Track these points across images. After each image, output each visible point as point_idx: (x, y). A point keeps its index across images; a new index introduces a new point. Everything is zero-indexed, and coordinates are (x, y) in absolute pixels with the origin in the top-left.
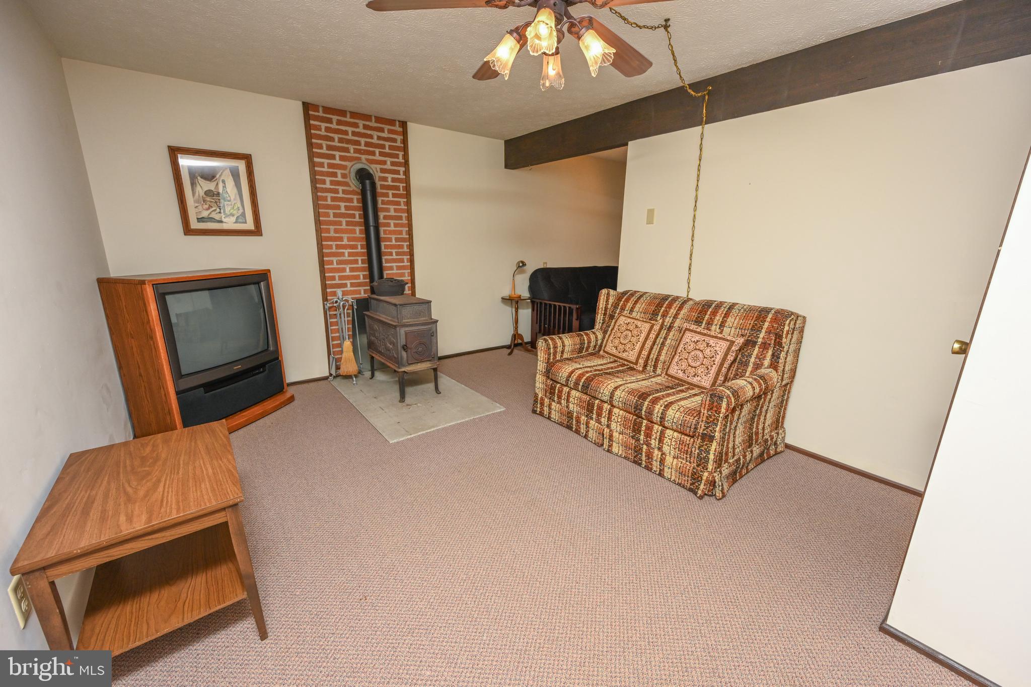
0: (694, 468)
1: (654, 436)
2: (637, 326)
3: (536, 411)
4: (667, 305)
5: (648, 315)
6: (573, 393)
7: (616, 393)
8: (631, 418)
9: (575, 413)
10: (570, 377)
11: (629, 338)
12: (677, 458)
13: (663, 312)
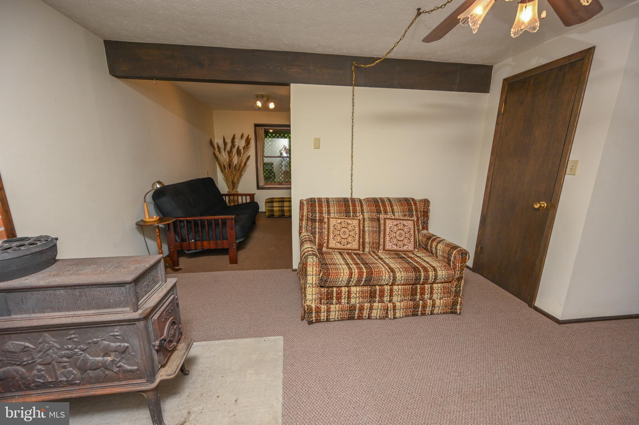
0: (453, 299)
1: (427, 292)
2: (348, 223)
3: (312, 321)
4: (352, 204)
5: (343, 214)
6: (353, 289)
7: (397, 275)
8: (408, 288)
9: (358, 305)
10: (351, 278)
11: (348, 233)
12: (442, 299)
13: (353, 210)
